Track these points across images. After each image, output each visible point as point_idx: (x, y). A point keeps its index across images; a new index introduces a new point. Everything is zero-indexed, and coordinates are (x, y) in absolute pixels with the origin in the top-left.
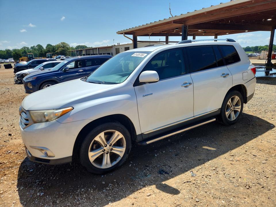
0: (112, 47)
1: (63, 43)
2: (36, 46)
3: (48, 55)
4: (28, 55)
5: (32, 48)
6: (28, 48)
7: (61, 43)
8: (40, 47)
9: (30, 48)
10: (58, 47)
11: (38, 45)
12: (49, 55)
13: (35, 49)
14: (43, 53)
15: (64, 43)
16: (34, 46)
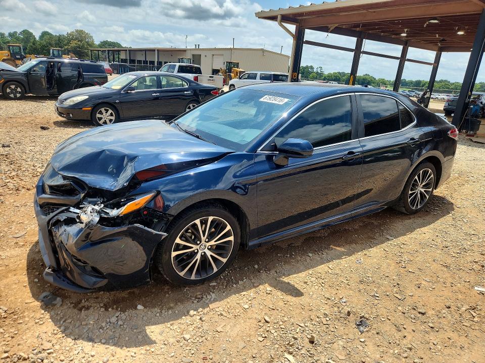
0: (185, 51)
1: (80, 32)
2: (21, 33)
3: (53, 52)
4: (11, 47)
5: (11, 35)
6: (3, 35)
7: (77, 31)
8: (27, 35)
9: (7, 34)
10: (70, 38)
11: (24, 31)
12: (56, 53)
13: (18, 39)
14: (39, 47)
15: (82, 31)
16: (15, 32)
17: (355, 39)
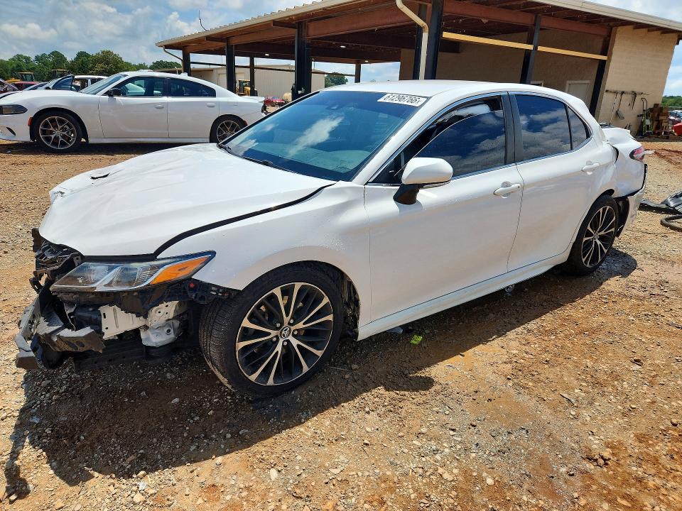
2: (49, 55)
5: (37, 58)
6: (27, 59)
8: (58, 57)
9: (33, 58)
11: (53, 53)
13: (45, 64)
16: (44, 55)
17: (248, 58)
